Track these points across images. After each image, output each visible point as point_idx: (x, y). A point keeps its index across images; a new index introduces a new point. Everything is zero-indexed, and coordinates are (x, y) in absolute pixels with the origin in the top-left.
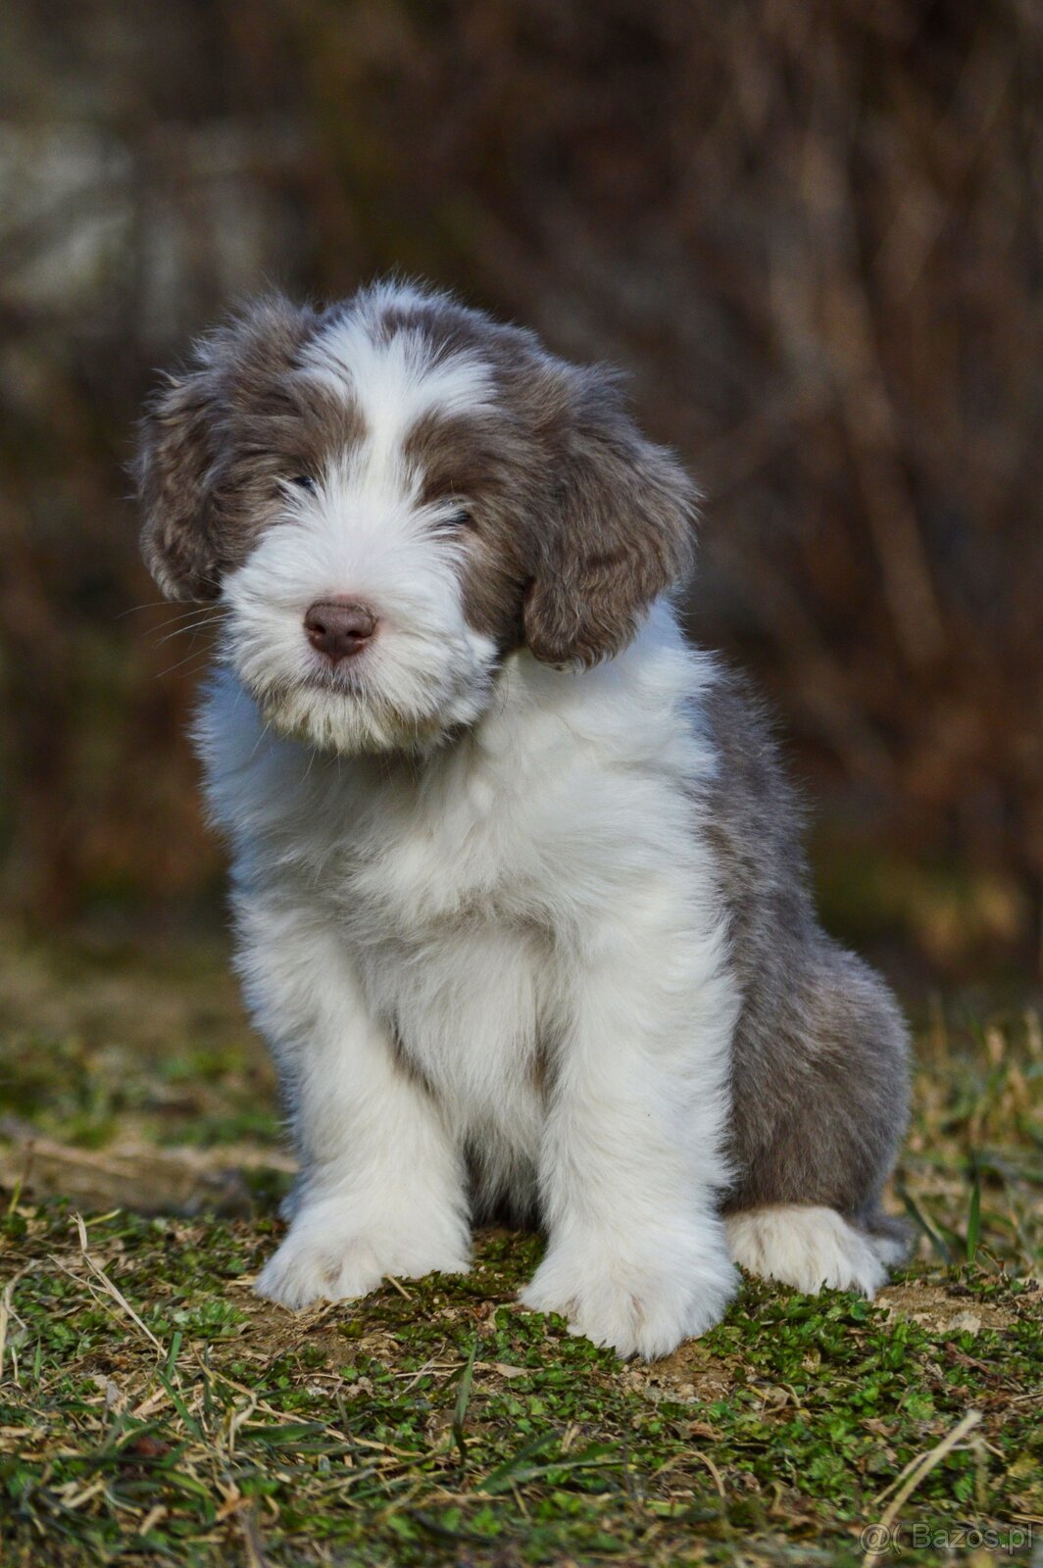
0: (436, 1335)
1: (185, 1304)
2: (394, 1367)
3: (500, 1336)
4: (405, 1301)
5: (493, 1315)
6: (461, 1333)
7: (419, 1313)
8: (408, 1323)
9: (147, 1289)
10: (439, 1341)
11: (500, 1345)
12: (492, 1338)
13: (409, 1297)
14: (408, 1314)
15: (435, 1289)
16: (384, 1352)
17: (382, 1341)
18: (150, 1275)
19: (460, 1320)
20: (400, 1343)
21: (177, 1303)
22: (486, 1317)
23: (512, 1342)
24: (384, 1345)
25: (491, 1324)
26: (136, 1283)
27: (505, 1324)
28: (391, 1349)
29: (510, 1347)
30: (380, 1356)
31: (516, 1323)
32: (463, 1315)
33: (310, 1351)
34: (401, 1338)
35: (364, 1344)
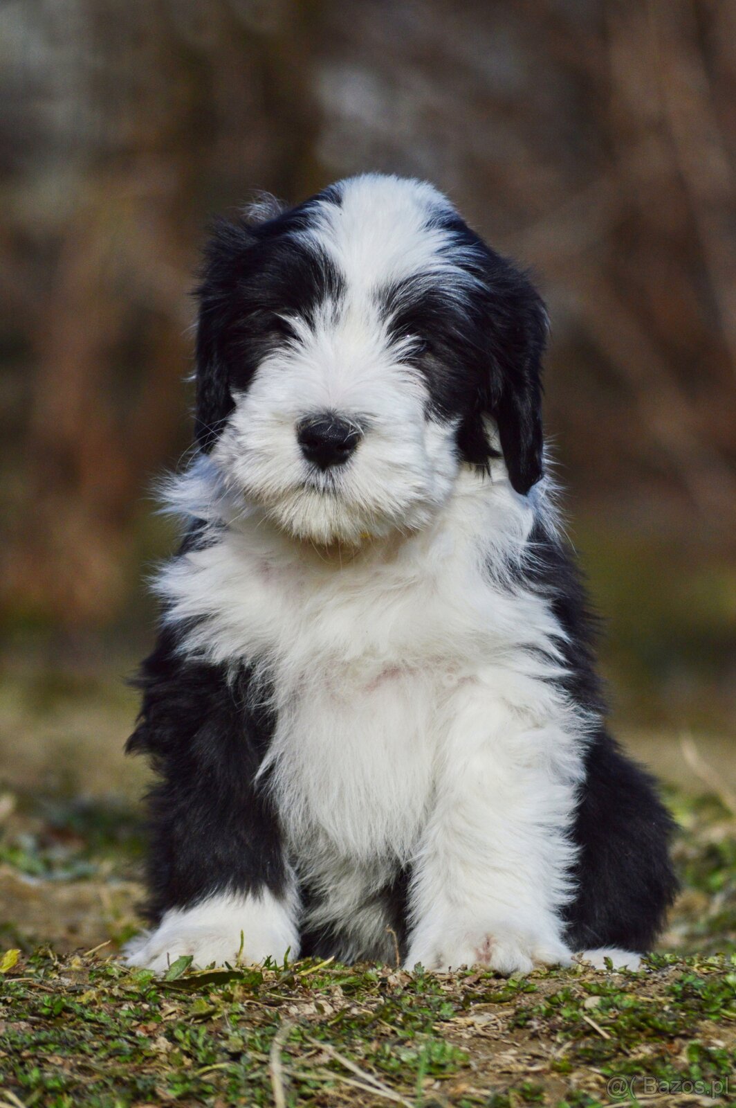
0: (637, 1069)
1: (409, 1043)
2: (603, 1098)
3: (695, 1069)
4: (604, 1040)
5: (685, 1050)
6: (659, 1067)
7: (619, 1050)
8: (609, 1059)
9: (374, 1031)
10: (639, 1074)
11: (695, 1077)
12: (687, 1071)
13: (607, 1036)
14: (608, 1051)
15: (630, 1028)
16: (593, 1085)
17: (589, 1075)
18: (375, 1019)
19: (656, 1055)
20: (606, 1077)
21: (402, 1042)
22: (679, 1053)
23: (705, 1074)
24: (591, 1078)
25: (684, 1059)
26: (364, 1026)
27: (696, 1058)
28: (598, 1082)
29: (704, 1079)
30: (590, 1089)
31: (706, 1056)
32: (658, 1051)
33: (527, 1088)
34: (608, 1073)
35: (574, 1078)
